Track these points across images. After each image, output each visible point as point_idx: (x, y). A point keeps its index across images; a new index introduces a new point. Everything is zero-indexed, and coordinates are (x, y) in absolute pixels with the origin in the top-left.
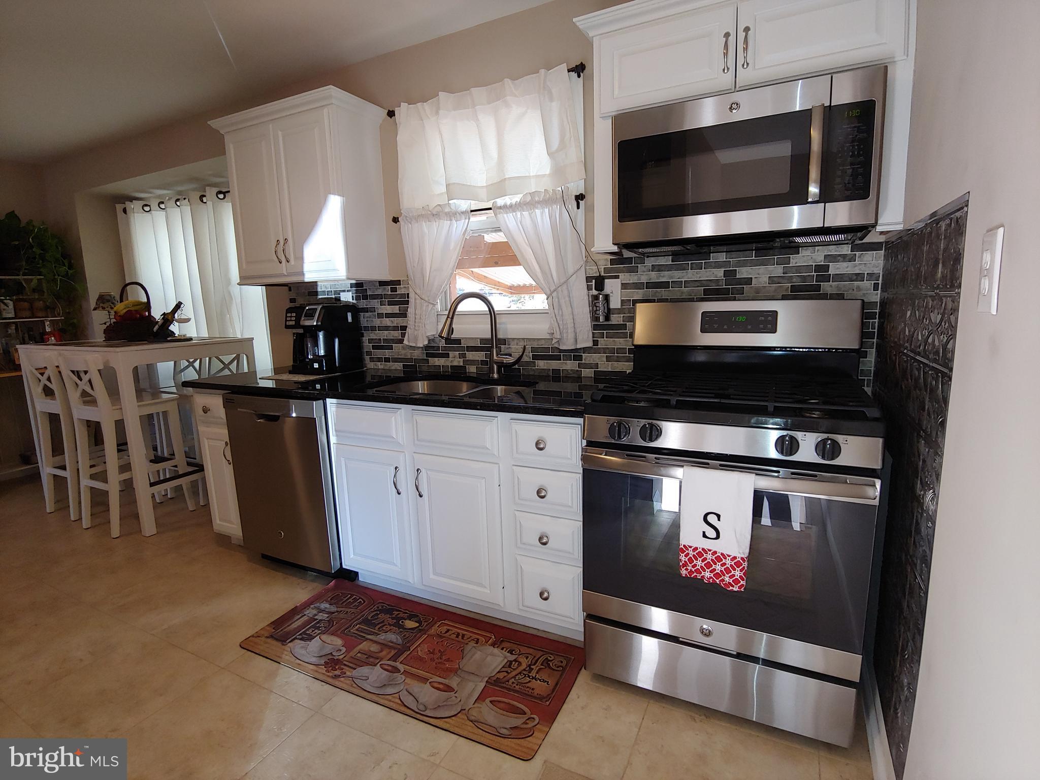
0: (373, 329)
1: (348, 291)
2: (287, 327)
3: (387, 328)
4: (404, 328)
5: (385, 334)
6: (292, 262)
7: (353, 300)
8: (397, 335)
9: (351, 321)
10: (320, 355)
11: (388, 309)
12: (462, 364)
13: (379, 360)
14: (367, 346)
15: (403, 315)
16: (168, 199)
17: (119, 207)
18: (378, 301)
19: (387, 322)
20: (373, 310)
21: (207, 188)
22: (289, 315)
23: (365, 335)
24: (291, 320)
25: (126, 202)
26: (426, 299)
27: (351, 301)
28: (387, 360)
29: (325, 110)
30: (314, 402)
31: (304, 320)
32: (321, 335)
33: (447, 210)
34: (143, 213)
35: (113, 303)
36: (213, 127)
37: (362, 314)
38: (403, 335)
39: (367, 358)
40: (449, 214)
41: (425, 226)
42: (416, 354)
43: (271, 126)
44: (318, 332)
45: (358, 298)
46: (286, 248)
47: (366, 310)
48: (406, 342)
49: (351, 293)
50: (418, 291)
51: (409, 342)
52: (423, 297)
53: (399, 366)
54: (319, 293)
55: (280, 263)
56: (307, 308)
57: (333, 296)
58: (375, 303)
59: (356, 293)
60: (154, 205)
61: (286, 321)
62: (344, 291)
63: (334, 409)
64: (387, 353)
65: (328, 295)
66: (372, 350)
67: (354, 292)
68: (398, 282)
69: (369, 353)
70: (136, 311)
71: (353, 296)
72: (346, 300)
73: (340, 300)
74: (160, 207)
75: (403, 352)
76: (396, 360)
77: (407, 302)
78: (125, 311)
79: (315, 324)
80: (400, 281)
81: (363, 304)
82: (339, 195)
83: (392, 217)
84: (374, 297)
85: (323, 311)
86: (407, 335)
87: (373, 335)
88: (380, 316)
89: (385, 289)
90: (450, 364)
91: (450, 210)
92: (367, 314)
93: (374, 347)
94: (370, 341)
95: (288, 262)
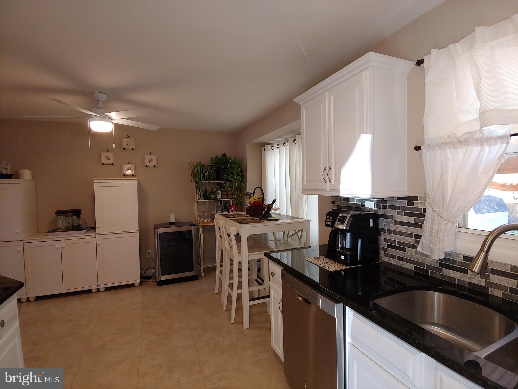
0: (389, 232)
1: (371, 201)
2: (326, 225)
3: (401, 234)
4: (418, 237)
5: (400, 238)
6: (333, 182)
7: (375, 207)
8: (411, 241)
9: (372, 226)
10: (347, 248)
11: (405, 219)
12: (483, 284)
13: (393, 257)
14: (383, 244)
15: (419, 225)
16: (281, 143)
17: (263, 148)
18: (395, 212)
19: (402, 229)
20: (390, 217)
21: (297, 136)
22: (328, 217)
23: (382, 235)
24: (329, 221)
25: (265, 146)
26: (446, 217)
27: (373, 208)
28: (400, 259)
29: (364, 73)
30: (336, 305)
31: (337, 224)
32: (349, 234)
33: (477, 136)
34: (271, 150)
35: (251, 196)
36: (296, 102)
37: (381, 219)
38: (418, 242)
39: (382, 253)
40: (480, 140)
41: (449, 153)
42: (428, 261)
43: (327, 93)
44: (346, 232)
45: (378, 207)
46: (330, 173)
47: (384, 216)
48: (419, 249)
49: (373, 202)
50: (437, 209)
51: (422, 249)
52: (442, 215)
53: (411, 267)
54: (350, 200)
55: (326, 182)
56: (340, 215)
57: (360, 203)
58: (393, 212)
59: (377, 203)
60: (275, 145)
61: (326, 221)
62: (368, 200)
63: (351, 316)
64: (400, 253)
65: (356, 202)
66: (387, 248)
67: (376, 202)
68: (416, 198)
69: (384, 249)
70: (257, 201)
71: (375, 205)
72: (369, 207)
73: (364, 206)
74: (271, 149)
75: (415, 256)
76: (408, 261)
77: (424, 216)
78: (253, 202)
79: (345, 228)
80: (417, 197)
81: (382, 211)
82: (370, 134)
83: (415, 146)
84: (392, 207)
85: (351, 219)
86: (420, 243)
87: (389, 237)
88: (396, 223)
89: (402, 202)
90: (467, 281)
91: (481, 136)
92: (385, 220)
93: (389, 246)
94: (386, 240)
95: (330, 182)
